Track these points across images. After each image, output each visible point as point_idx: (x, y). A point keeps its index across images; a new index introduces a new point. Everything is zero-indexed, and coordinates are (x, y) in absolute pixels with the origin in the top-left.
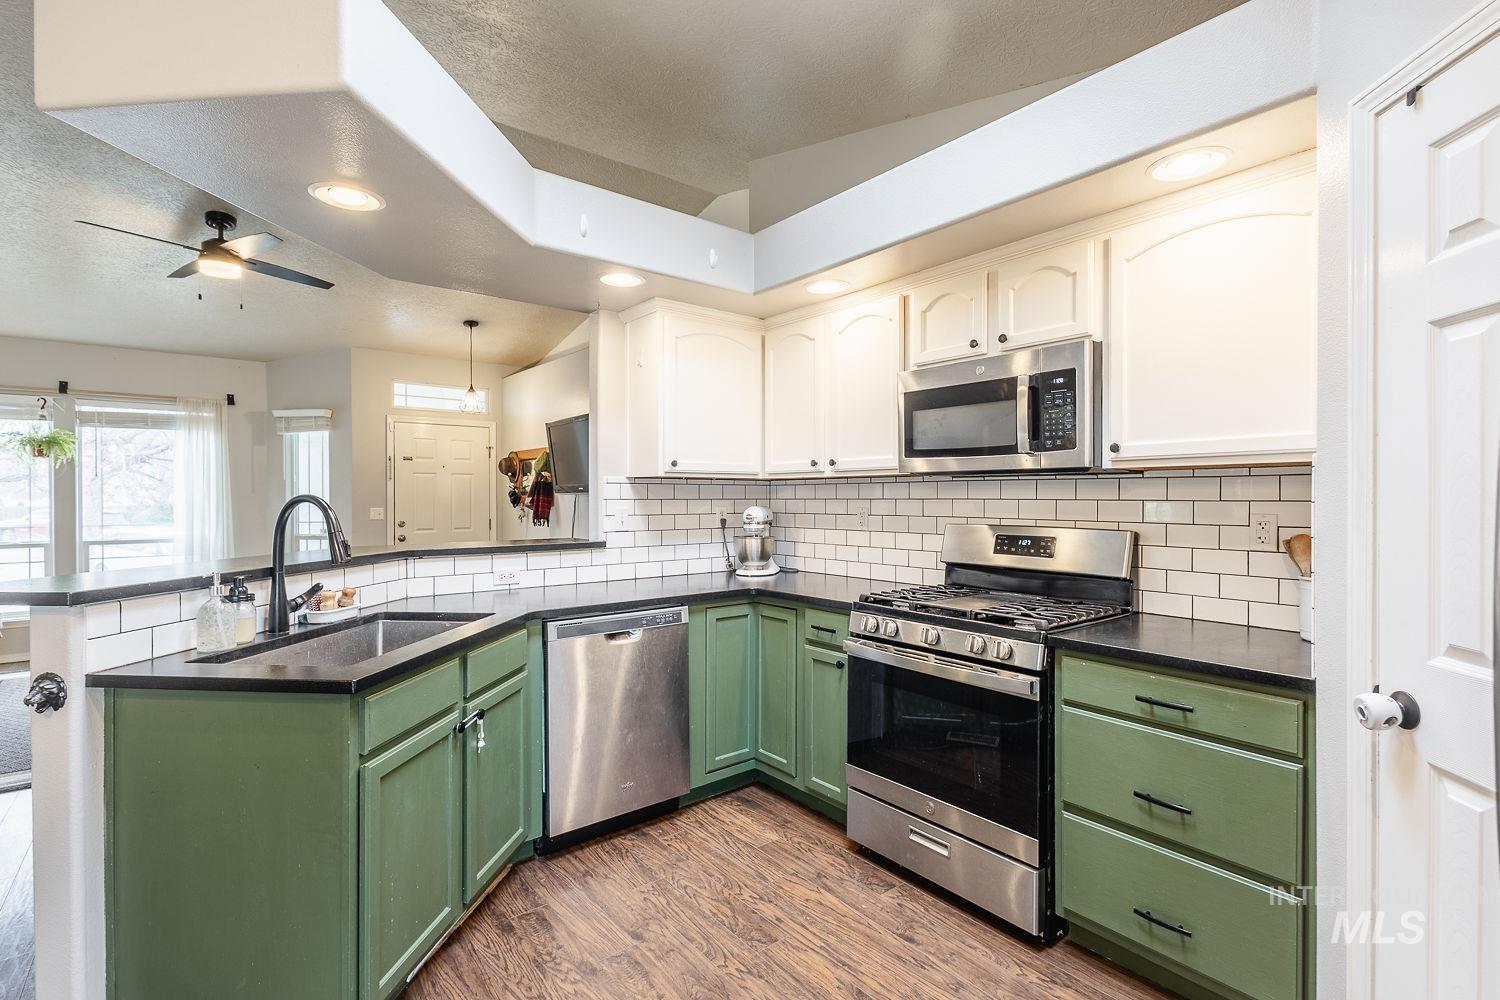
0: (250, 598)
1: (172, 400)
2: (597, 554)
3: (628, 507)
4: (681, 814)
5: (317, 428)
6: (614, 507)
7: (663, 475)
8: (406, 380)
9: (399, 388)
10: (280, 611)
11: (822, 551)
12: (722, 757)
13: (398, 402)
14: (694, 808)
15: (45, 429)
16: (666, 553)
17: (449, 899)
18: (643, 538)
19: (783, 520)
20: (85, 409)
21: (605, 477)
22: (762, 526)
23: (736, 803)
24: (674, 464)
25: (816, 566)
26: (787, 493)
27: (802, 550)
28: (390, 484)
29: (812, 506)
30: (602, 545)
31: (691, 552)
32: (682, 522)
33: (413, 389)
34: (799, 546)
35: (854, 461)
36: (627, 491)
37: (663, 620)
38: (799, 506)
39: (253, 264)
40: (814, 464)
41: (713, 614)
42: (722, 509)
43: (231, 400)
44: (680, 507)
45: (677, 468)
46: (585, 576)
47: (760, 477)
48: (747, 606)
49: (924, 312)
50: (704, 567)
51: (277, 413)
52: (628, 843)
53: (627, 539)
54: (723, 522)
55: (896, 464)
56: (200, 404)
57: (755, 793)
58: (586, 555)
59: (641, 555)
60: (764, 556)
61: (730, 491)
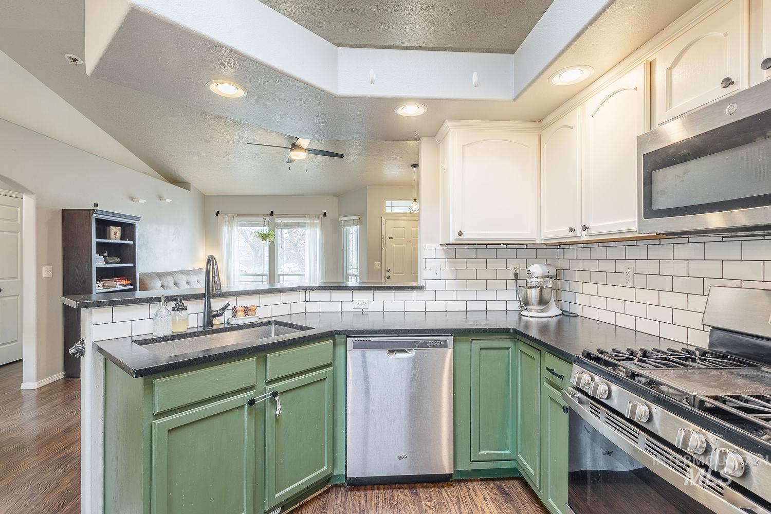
0: (186, 309)
1: (304, 216)
2: (419, 294)
3: (441, 263)
4: (450, 486)
5: (354, 225)
6: (430, 264)
7: (454, 242)
8: (391, 199)
9: (388, 203)
10: (210, 316)
11: (596, 302)
12: (486, 452)
13: (388, 210)
14: (462, 484)
15: (266, 229)
16: (471, 296)
17: (245, 508)
18: (452, 285)
19: (568, 275)
20: (279, 221)
21: (424, 244)
22: (542, 280)
23: (495, 491)
24: (460, 234)
25: (590, 313)
26: (570, 254)
27: (581, 299)
28: (383, 250)
29: (589, 265)
30: (421, 288)
31: (491, 295)
32: (482, 274)
33: (395, 203)
34: (579, 296)
35: (603, 226)
36: (441, 253)
37: (432, 344)
38: (579, 265)
39: (309, 150)
40: (572, 230)
41: (477, 344)
42: (514, 266)
43: (325, 214)
44: (482, 263)
45: (463, 237)
46: (410, 307)
47: (538, 242)
48: (509, 341)
49: (670, 69)
50: (501, 306)
51: (341, 219)
52: (402, 497)
53: (440, 285)
54: (516, 275)
55: (635, 227)
56: (314, 217)
57: (515, 488)
58: (411, 294)
59: (451, 295)
60: (542, 302)
61: (522, 253)
